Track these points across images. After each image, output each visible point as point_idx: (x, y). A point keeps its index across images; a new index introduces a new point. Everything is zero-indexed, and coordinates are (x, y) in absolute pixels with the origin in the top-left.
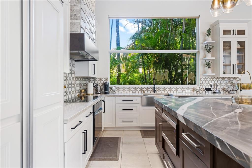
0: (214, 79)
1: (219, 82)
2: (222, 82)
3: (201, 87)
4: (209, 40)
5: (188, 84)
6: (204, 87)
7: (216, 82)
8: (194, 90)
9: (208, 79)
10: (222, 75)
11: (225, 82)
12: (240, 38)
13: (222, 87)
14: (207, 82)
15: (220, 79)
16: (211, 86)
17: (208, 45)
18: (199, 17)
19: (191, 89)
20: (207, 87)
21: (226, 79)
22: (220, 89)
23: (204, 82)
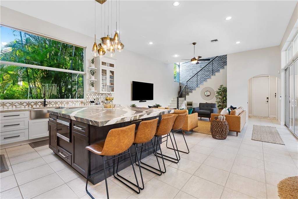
0: (97, 95)
1: (99, 96)
2: (101, 96)
3: (88, 100)
4: (93, 67)
5: (78, 98)
6: (90, 100)
7: (98, 97)
8: (82, 102)
9: (93, 95)
10: (101, 92)
11: (103, 96)
12: (112, 69)
13: (101, 100)
14: (92, 97)
15: (100, 95)
16: (94, 100)
17: (92, 70)
18: (86, 48)
19: (80, 102)
20: (92, 100)
21: (104, 95)
22: (100, 102)
23: (90, 97)
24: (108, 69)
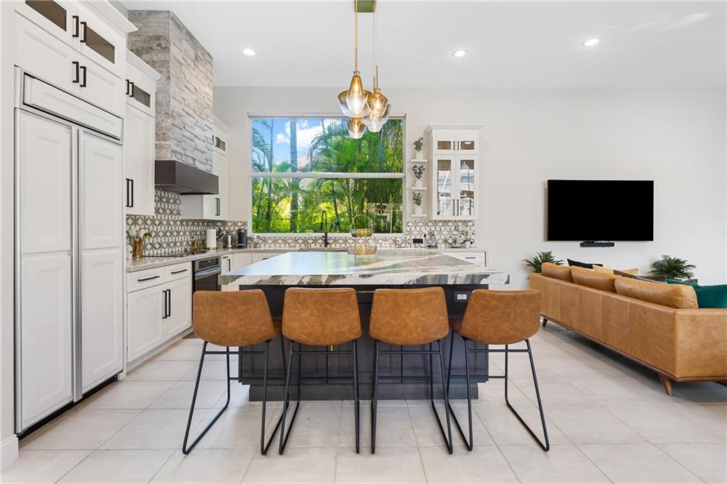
0: (430, 224)
1: (438, 228)
2: (443, 228)
3: (408, 237)
4: (420, 157)
5: (393, 232)
6: (413, 237)
7: (433, 228)
8: (395, 241)
9: (420, 224)
11: (448, 228)
12: (467, 154)
13: (443, 237)
14: (418, 228)
15: (441, 224)
16: (425, 236)
17: (415, 166)
18: (405, 117)
19: (391, 241)
20: (418, 237)
21: (450, 224)
22: (440, 241)
23: (413, 228)
24: (456, 156)
